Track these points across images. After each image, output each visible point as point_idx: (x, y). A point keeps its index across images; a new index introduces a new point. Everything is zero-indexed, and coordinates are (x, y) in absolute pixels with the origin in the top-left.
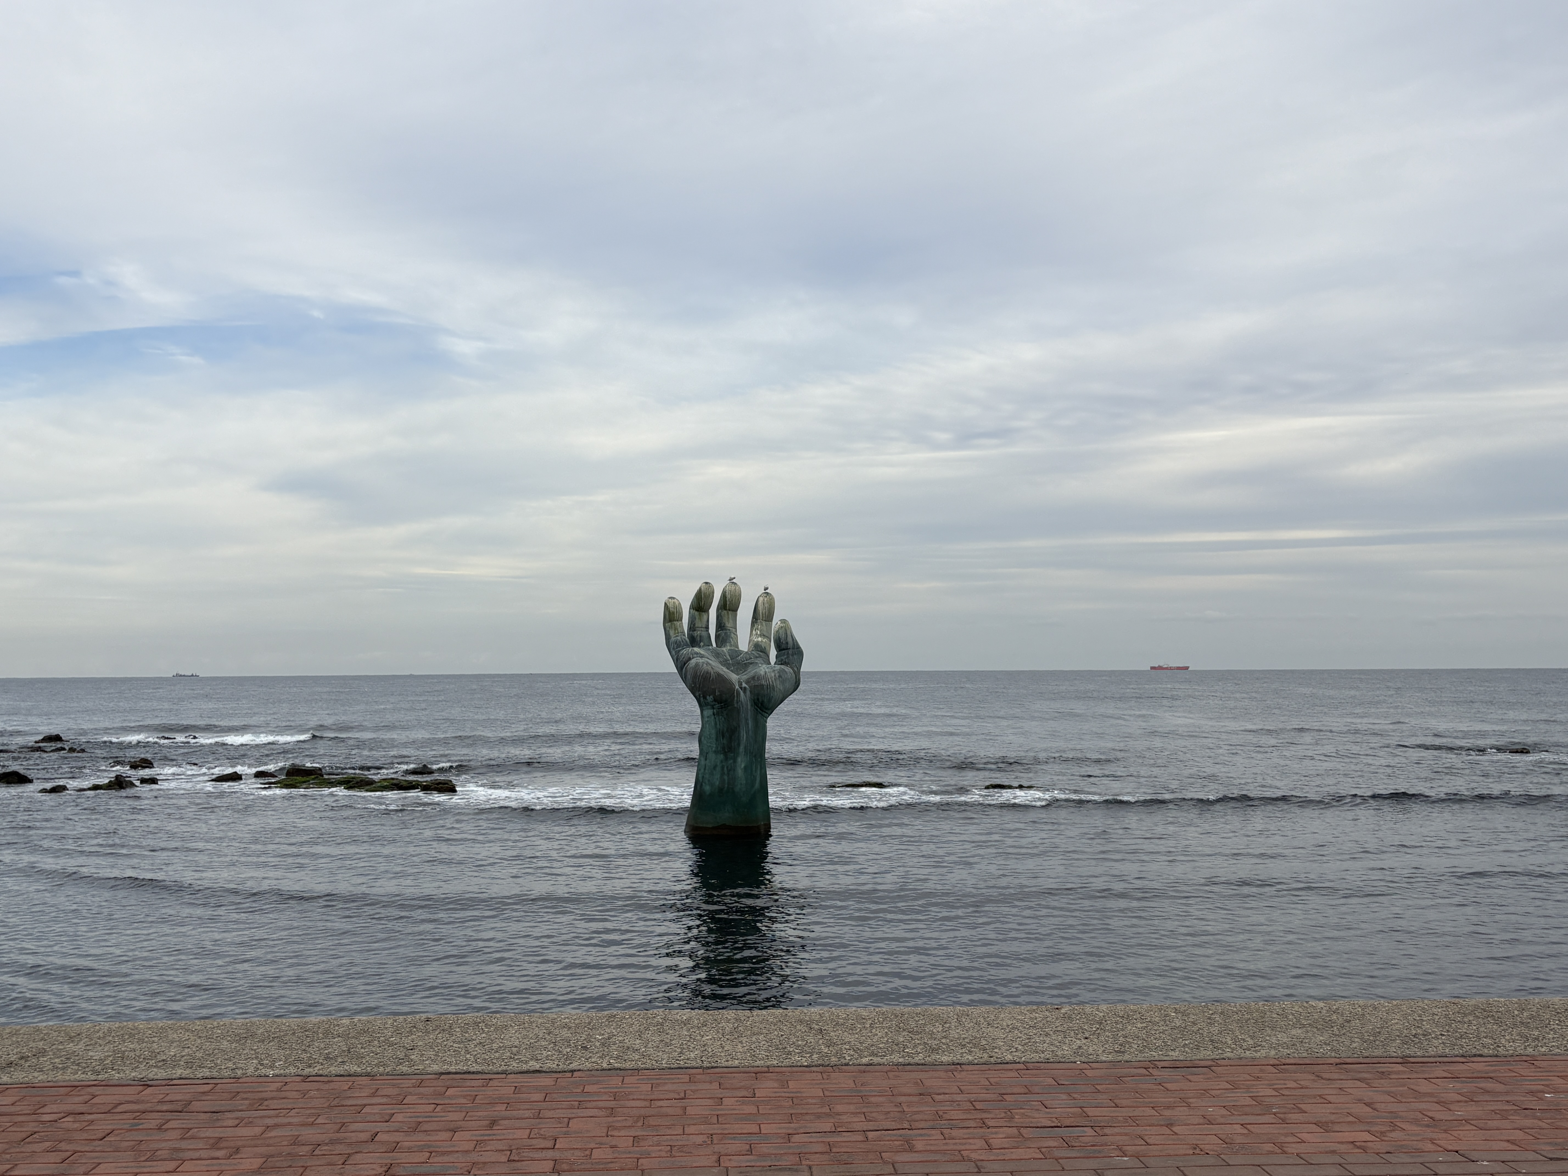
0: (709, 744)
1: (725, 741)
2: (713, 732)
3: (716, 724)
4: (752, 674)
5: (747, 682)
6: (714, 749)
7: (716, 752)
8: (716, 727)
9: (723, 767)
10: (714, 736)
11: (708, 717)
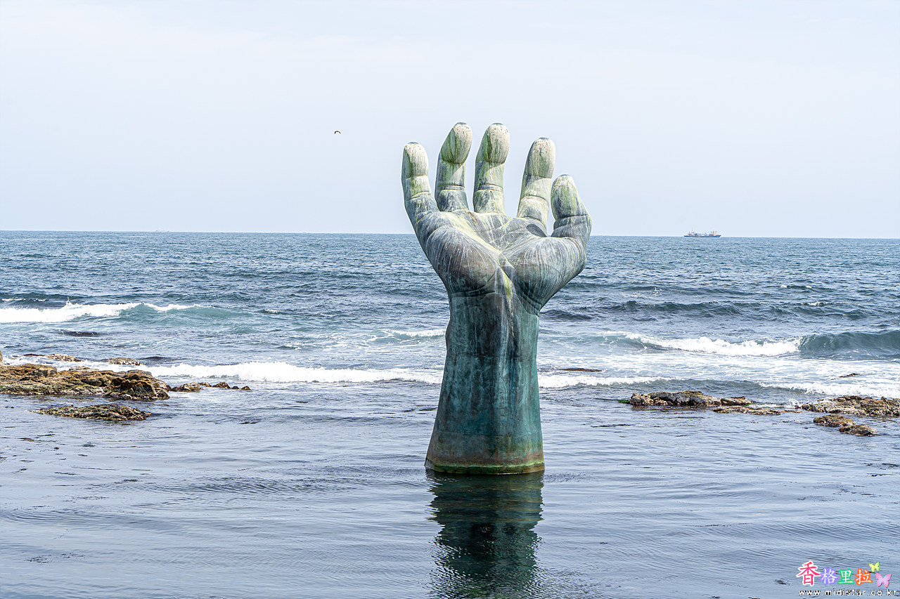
0: (459, 344)
1: (481, 341)
2: (466, 327)
3: (468, 317)
4: (520, 250)
5: (512, 261)
6: (466, 350)
7: (469, 355)
8: (469, 322)
9: (478, 374)
10: (466, 332)
11: (458, 307)
